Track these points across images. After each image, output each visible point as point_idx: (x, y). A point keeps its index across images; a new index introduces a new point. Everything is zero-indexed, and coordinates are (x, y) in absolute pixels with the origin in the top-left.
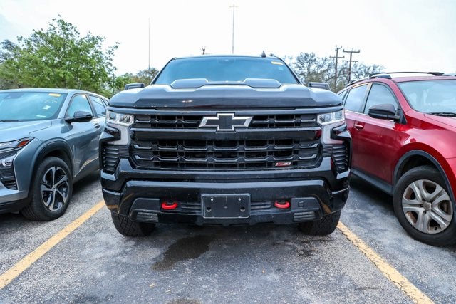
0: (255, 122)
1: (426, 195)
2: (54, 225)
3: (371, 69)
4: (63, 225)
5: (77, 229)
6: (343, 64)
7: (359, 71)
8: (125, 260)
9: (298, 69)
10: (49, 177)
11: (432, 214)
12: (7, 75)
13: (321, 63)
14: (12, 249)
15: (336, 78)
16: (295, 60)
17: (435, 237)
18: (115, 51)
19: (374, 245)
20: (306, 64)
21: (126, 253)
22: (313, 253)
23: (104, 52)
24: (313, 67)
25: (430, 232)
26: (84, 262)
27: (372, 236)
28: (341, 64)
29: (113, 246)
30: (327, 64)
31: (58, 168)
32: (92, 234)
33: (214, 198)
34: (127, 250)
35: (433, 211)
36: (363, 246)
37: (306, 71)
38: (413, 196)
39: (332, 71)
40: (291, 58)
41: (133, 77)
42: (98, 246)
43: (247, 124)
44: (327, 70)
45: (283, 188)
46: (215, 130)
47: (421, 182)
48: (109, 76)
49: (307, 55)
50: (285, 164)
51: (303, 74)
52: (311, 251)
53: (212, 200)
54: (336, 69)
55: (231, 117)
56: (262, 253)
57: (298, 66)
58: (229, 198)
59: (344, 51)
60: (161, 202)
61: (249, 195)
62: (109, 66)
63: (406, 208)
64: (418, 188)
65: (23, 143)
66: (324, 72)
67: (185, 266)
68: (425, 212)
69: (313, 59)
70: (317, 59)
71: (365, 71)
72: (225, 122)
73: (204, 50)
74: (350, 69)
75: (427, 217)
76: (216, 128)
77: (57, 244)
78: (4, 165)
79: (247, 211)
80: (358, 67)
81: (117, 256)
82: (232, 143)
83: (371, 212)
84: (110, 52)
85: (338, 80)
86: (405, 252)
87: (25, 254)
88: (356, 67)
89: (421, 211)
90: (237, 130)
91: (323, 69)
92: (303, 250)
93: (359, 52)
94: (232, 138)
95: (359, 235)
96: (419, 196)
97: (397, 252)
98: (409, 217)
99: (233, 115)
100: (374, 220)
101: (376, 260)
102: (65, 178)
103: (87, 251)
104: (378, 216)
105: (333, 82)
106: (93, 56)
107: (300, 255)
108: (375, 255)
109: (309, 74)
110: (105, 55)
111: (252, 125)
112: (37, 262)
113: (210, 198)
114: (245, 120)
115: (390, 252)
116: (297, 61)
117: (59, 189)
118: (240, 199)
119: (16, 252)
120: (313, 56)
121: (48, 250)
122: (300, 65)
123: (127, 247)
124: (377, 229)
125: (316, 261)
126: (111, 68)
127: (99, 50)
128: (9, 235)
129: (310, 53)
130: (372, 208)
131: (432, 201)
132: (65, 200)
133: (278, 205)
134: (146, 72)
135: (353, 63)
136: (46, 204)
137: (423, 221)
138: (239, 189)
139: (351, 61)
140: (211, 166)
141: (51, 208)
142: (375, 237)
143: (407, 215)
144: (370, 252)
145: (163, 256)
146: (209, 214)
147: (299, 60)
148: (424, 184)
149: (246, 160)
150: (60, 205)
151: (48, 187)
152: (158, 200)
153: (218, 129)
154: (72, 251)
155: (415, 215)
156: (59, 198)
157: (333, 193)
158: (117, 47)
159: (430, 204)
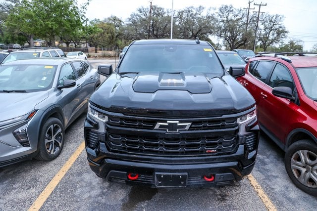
0: (193, 126)
1: (308, 161)
2: (55, 164)
3: (274, 17)
4: (61, 165)
5: (70, 169)
6: (253, 14)
7: (265, 19)
8: (103, 201)
9: (219, 17)
10: (49, 132)
11: (312, 174)
12: (12, 25)
13: (237, 13)
14: (30, 188)
15: (247, 24)
16: (218, 11)
17: (311, 190)
18: (87, 7)
19: (269, 191)
20: (226, 14)
21: (103, 193)
22: (227, 198)
23: (79, 7)
24: (231, 16)
25: (308, 186)
26: (77, 202)
27: (268, 182)
28: (251, 13)
29: (95, 186)
30: (242, 14)
31: (55, 125)
32: (80, 174)
33: (164, 176)
34: (105, 191)
35: (312, 172)
36: (261, 192)
37: (225, 19)
38: (299, 159)
39: (245, 19)
40: (215, 9)
41: (100, 22)
42: (85, 187)
43: (187, 128)
44: (241, 19)
45: (210, 169)
46: (165, 132)
47: (306, 152)
48: (84, 25)
49: (226, 7)
50: (213, 151)
51: (223, 21)
52: (226, 196)
53: (162, 177)
54: (248, 18)
55: (177, 123)
56: (193, 196)
57: (220, 15)
58: (173, 176)
59: (254, 4)
60: (127, 174)
61: (186, 174)
62: (83, 18)
63: (293, 166)
64: (303, 155)
65: (31, 115)
66: (239, 19)
67: (142, 208)
68: (307, 172)
69: (231, 10)
70: (234, 10)
71: (269, 19)
72: (172, 127)
73: (151, 3)
74: (258, 18)
75: (308, 175)
76: (166, 130)
77: (59, 184)
78: (20, 131)
79: (185, 183)
80: (264, 16)
81: (98, 197)
82: (177, 140)
83: (268, 157)
84: (84, 7)
85: (249, 25)
86: (289, 199)
87: (40, 192)
88: (263, 16)
89: (304, 170)
90: (181, 132)
91: (238, 17)
92: (220, 195)
93: (266, 5)
94: (176, 137)
95: (258, 181)
96: (303, 160)
97: (284, 200)
98: (294, 172)
99: (177, 122)
100: (270, 166)
101: (270, 206)
102: (60, 130)
103: (79, 191)
104: (272, 162)
105: (245, 28)
106: (72, 10)
107: (219, 199)
108: (269, 201)
109: (228, 21)
110: (80, 9)
111: (191, 128)
112: (47, 201)
113: (161, 175)
114: (186, 126)
115: (279, 199)
116: (219, 11)
117: (56, 139)
118: (181, 177)
119: (33, 190)
120: (231, 7)
121: (53, 189)
122: (221, 14)
123: (104, 188)
124: (272, 175)
125: (229, 205)
126: (85, 19)
127: (76, 6)
128: (27, 174)
129: (229, 5)
130: (268, 153)
131: (312, 166)
132: (60, 144)
133: (206, 179)
134: (110, 19)
135: (260, 14)
136: (49, 151)
137: (304, 177)
138: (181, 170)
139: (259, 12)
140: (161, 152)
141: (52, 153)
142: (270, 183)
143: (293, 170)
144: (266, 198)
145: (128, 198)
146: (160, 184)
147: (220, 10)
148: (308, 153)
149: (186, 150)
150: (57, 149)
151: (49, 139)
152: (126, 173)
153: (167, 131)
154: (68, 191)
155: (299, 172)
156: (56, 144)
157: (244, 168)
158: (88, 3)
159: (311, 167)
